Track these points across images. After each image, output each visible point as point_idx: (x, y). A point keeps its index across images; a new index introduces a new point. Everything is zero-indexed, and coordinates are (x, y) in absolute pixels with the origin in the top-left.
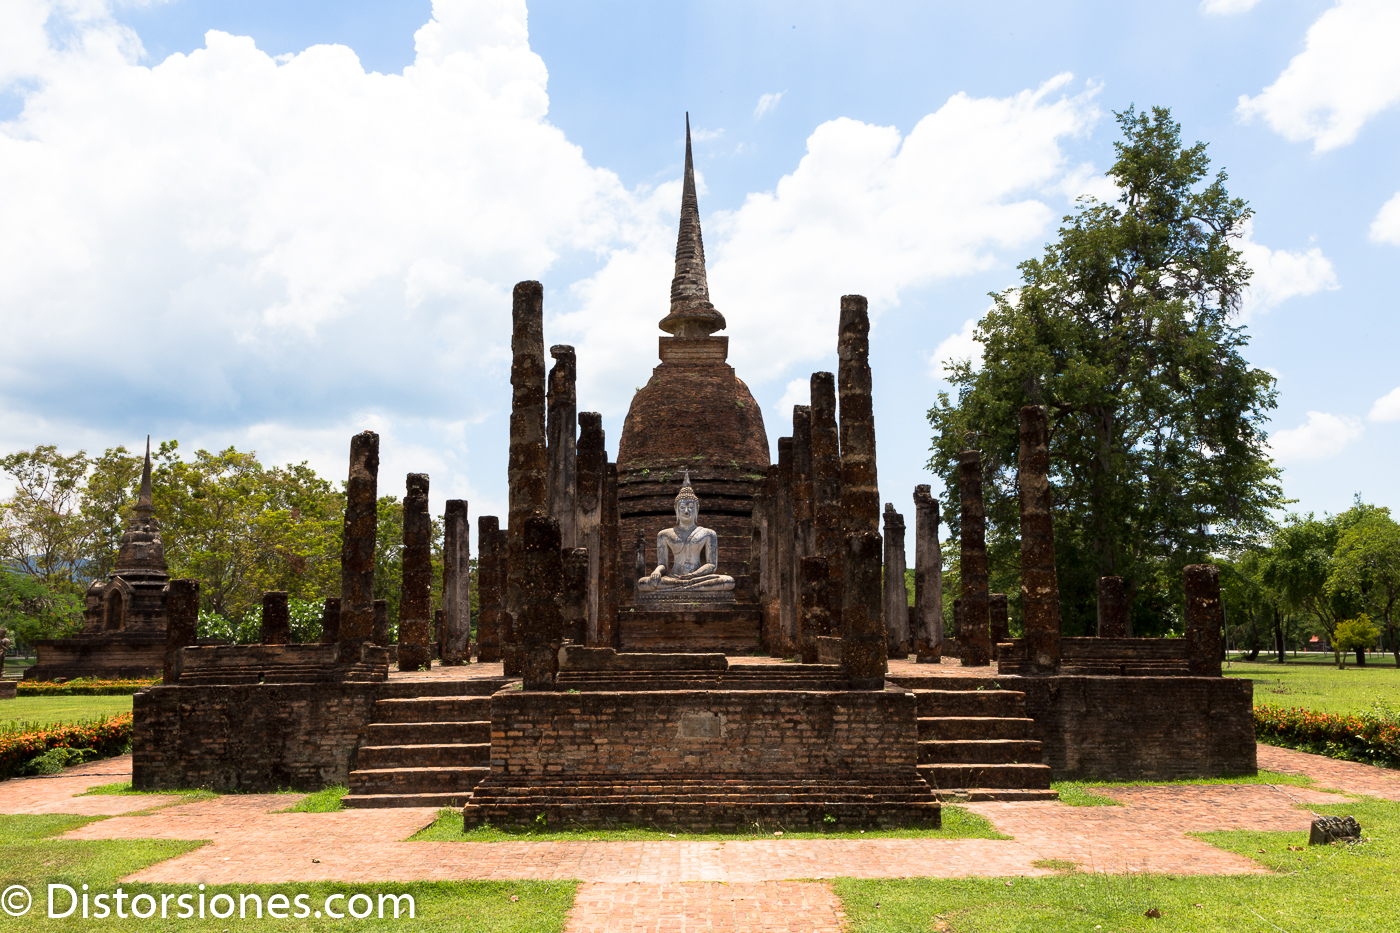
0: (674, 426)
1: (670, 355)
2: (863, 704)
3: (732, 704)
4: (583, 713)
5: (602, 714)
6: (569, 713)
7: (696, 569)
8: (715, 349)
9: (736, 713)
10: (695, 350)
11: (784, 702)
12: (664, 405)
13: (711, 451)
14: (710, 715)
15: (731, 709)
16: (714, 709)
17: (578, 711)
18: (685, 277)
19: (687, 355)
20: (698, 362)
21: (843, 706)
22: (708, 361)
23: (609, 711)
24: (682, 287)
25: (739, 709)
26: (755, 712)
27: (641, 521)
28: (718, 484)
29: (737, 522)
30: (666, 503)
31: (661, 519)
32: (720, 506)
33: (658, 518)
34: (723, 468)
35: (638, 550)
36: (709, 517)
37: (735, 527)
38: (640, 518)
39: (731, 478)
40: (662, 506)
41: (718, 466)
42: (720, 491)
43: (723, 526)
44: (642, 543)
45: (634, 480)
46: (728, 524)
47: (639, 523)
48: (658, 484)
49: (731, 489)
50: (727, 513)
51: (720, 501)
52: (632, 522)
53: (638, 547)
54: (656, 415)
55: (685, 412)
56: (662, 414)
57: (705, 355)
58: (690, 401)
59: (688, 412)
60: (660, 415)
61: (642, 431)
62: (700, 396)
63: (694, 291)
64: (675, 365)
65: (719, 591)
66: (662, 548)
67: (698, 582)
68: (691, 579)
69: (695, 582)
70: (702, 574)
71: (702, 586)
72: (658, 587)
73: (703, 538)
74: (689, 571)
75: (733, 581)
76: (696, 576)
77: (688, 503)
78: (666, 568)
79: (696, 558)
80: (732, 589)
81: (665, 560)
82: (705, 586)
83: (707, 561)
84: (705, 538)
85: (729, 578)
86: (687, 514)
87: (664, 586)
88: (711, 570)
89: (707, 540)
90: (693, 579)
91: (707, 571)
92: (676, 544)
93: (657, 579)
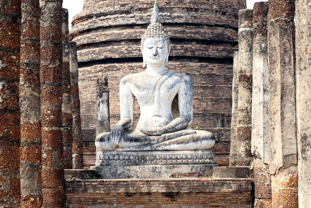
7: (167, 123)
27: (108, 69)
28: (190, 28)
29: (212, 69)
30: (134, 49)
31: (129, 67)
32: (193, 51)
33: (126, 65)
34: (196, 10)
35: (101, 100)
36: (182, 64)
37: (210, 75)
38: (107, 65)
39: (205, 22)
40: (130, 52)
41: (191, 8)
42: (193, 35)
43: (197, 74)
44: (106, 92)
45: (100, 24)
46: (202, 72)
47: (105, 71)
48: (126, 29)
49: (205, 33)
50: (201, 59)
51: (194, 46)
52: (98, 69)
53: (101, 96)
65: (195, 150)
66: (125, 98)
67: (169, 139)
68: (160, 135)
69: (164, 139)
70: (174, 130)
71: (174, 143)
72: (120, 145)
73: (175, 84)
74: (158, 125)
75: (213, 138)
76: (166, 132)
77: (156, 42)
78: (130, 121)
79: (167, 109)
80: (210, 147)
81: (129, 111)
82: (178, 143)
83: (181, 113)
84: (178, 85)
85: (208, 134)
86: (155, 55)
87: (128, 144)
88: (186, 124)
89: (180, 87)
90: (163, 135)
91: (180, 126)
92: (142, 93)
93: (118, 135)
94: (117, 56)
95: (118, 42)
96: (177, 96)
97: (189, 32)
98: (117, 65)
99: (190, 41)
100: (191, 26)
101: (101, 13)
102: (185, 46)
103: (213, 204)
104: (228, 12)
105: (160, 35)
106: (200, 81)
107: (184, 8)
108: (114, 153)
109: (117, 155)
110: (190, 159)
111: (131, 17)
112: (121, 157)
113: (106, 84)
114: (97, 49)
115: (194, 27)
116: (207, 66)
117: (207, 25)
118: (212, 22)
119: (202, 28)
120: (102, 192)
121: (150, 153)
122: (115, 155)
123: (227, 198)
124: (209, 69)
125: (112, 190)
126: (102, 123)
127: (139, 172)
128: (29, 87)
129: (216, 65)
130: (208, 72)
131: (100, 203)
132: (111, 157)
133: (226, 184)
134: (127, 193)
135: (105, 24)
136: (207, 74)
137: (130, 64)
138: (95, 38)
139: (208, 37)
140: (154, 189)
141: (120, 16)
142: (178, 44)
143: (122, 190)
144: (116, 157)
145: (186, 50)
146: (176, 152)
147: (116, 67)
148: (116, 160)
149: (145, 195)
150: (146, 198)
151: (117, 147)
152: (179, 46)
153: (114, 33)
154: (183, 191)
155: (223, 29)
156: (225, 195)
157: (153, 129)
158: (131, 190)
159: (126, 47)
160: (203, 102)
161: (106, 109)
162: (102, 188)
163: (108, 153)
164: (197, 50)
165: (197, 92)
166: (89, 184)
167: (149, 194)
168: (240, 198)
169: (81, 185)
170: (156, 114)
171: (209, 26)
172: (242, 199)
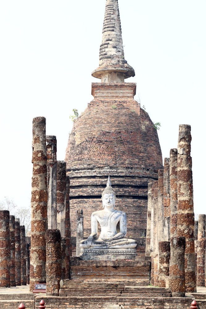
0: (101, 142)
1: (98, 95)
2: (176, 302)
3: (126, 301)
4: (70, 304)
5: (77, 305)
6: (65, 304)
7: (114, 235)
8: (128, 91)
9: (127, 305)
10: (114, 92)
11: (146, 301)
12: (95, 127)
13: (124, 157)
14: (118, 306)
15: (126, 303)
16: (120, 303)
17: (68, 304)
19: (110, 95)
20: (117, 99)
21: (168, 303)
22: (123, 99)
23: (80, 304)
24: (106, 50)
25: (129, 303)
26: (135, 305)
27: (80, 202)
28: (128, 179)
29: (140, 203)
30: (96, 190)
31: (93, 201)
32: (129, 193)
33: (91, 200)
34: (132, 168)
35: (79, 222)
36: (123, 200)
37: (139, 207)
38: (80, 200)
39: (137, 175)
40: (93, 193)
41: (129, 167)
42: (129, 183)
43: (131, 206)
44: (82, 217)
45: (75, 175)
46: (134, 204)
47: (79, 203)
48: (90, 178)
49: (136, 182)
50: (134, 197)
51: (130, 189)
52: (74, 202)
53: (79, 220)
54: (89, 134)
55: (108, 132)
56: (93, 134)
57: (121, 95)
58: (111, 125)
59: (110, 132)
60: (92, 134)
61: (80, 144)
62: (118, 122)
63: (115, 53)
64: (102, 101)
65: (127, 248)
66: (94, 223)
67: (115, 243)
68: (111, 241)
69: (113, 243)
70: (117, 238)
71: (117, 245)
72: (92, 246)
73: (118, 217)
74: (110, 236)
75: (136, 243)
76: (114, 239)
77: (109, 196)
78: (96, 234)
79: (114, 229)
80: (135, 247)
81: (96, 229)
82: (119, 245)
83: (121, 230)
84: (119, 217)
85: (133, 241)
86: (109, 203)
87: (96, 245)
88: (123, 236)
89: (120, 218)
90: (112, 241)
91: (120, 237)
92: (102, 221)
93: (91, 241)
94: (85, 195)
95: (86, 186)
96: (119, 222)
97: (127, 181)
98: (86, 200)
99: (128, 186)
100: (128, 178)
101: (76, 168)
103: (133, 271)
104: (150, 169)
106: (133, 210)
107: (124, 167)
108: (89, 249)
109: (90, 250)
110: (125, 252)
111: (93, 172)
112: (92, 251)
113: (82, 213)
115: (130, 178)
116: (137, 201)
117: (138, 177)
118: (141, 175)
119: (135, 179)
120: (86, 265)
121: (106, 250)
122: (89, 250)
123: (139, 269)
124: (138, 203)
126: (79, 234)
127: (101, 258)
129: (143, 200)
130: (138, 204)
131: (85, 270)
132: (87, 251)
133: (139, 262)
134: (97, 266)
136: (137, 206)
137: (93, 199)
138: (72, 184)
139: (138, 184)
140: (108, 265)
141: (87, 171)
142: (121, 188)
143: (95, 265)
144: (90, 251)
146: (118, 249)
147: (85, 201)
148: (90, 253)
150: (105, 268)
151: (90, 246)
152: (121, 190)
153: (83, 181)
155: (147, 179)
156: (138, 267)
157: (107, 238)
158: (99, 265)
159: (91, 189)
161: (82, 227)
163: (86, 249)
164: (132, 192)
165: (131, 216)
166: (80, 262)
167: (106, 266)
168: (145, 269)
169: (77, 262)
170: (109, 231)
171: (139, 177)
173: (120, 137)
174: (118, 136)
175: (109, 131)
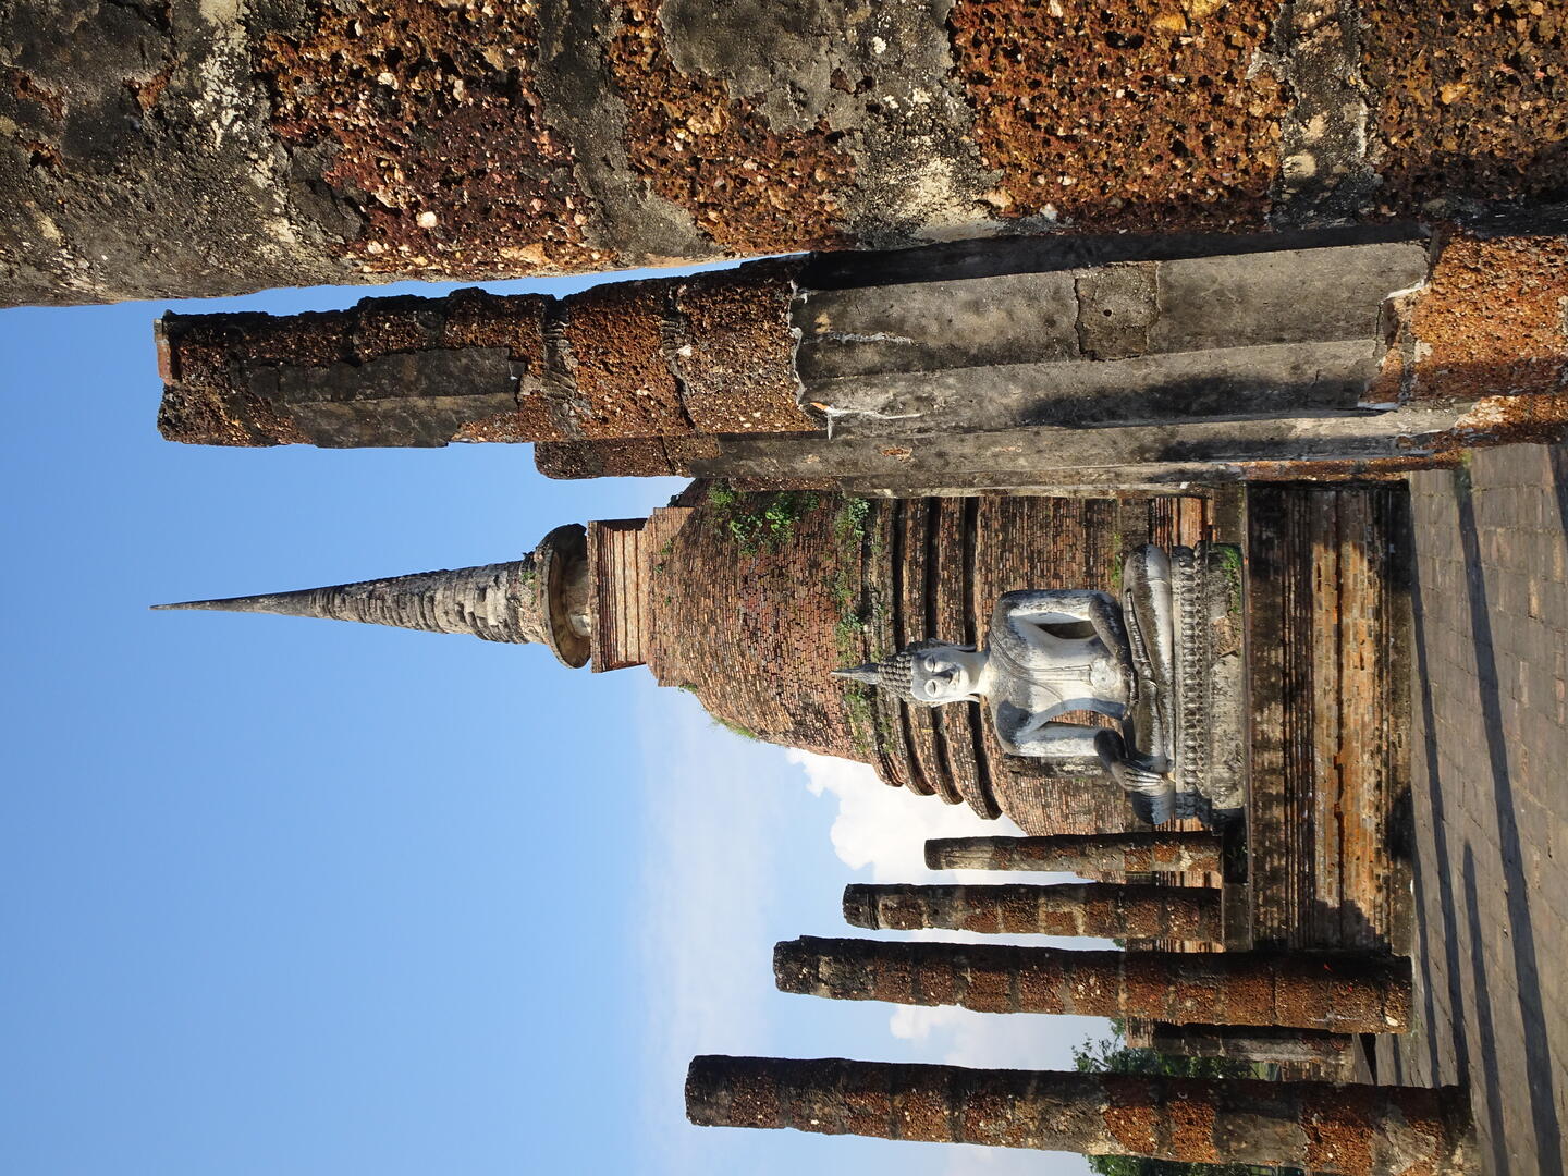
0: (778, 646)
1: (633, 650)
8: (618, 550)
10: (620, 597)
12: (733, 667)
18: (472, 614)
19: (632, 612)
20: (645, 588)
22: (643, 565)
24: (492, 621)
32: (952, 542)
37: (1004, 509)
38: (985, 725)
39: (891, 517)
41: (864, 547)
42: (919, 544)
43: (1001, 536)
45: (898, 736)
46: (997, 525)
49: (914, 517)
51: (942, 543)
54: (754, 685)
55: (745, 620)
56: (753, 672)
57: (631, 572)
58: (721, 609)
59: (745, 614)
60: (753, 677)
61: (793, 715)
62: (710, 587)
63: (501, 594)
64: (653, 638)
65: (1171, 593)
67: (1145, 654)
68: (1136, 672)
70: (1122, 637)
71: (1155, 644)
74: (1112, 674)
76: (1127, 657)
77: (921, 675)
82: (1154, 633)
86: (951, 677)
89: (1022, 619)
97: (913, 551)
100: (900, 548)
101: (875, 734)
102: (941, 560)
105: (907, 665)
106: (1017, 531)
107: (863, 563)
110: (1193, 605)
114: (951, 745)
115: (901, 542)
123: (1297, 549)
125: (1279, 839)
128: (1013, 1107)
135: (898, 726)
136: (1002, 514)
138: (928, 749)
139: (923, 512)
142: (937, 576)
145: (951, 559)
149: (1290, 757)
152: (943, 575)
154: (1281, 660)
158: (1277, 789)
160: (1061, 526)
162: (1272, 862)
164: (950, 535)
165: (1041, 537)
166: (1264, 894)
167: (1287, 745)
168: (1297, 517)
169: (1265, 913)
170: (1086, 677)
171: (900, 508)
172: (1299, 511)
173: (760, 578)
174: (758, 585)
175: (741, 617)
